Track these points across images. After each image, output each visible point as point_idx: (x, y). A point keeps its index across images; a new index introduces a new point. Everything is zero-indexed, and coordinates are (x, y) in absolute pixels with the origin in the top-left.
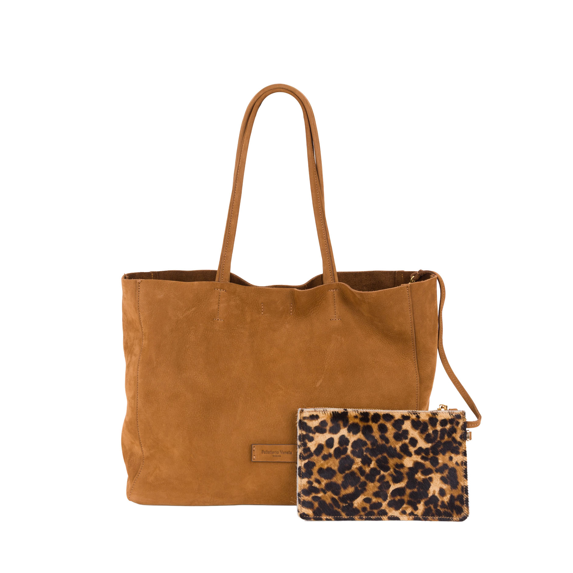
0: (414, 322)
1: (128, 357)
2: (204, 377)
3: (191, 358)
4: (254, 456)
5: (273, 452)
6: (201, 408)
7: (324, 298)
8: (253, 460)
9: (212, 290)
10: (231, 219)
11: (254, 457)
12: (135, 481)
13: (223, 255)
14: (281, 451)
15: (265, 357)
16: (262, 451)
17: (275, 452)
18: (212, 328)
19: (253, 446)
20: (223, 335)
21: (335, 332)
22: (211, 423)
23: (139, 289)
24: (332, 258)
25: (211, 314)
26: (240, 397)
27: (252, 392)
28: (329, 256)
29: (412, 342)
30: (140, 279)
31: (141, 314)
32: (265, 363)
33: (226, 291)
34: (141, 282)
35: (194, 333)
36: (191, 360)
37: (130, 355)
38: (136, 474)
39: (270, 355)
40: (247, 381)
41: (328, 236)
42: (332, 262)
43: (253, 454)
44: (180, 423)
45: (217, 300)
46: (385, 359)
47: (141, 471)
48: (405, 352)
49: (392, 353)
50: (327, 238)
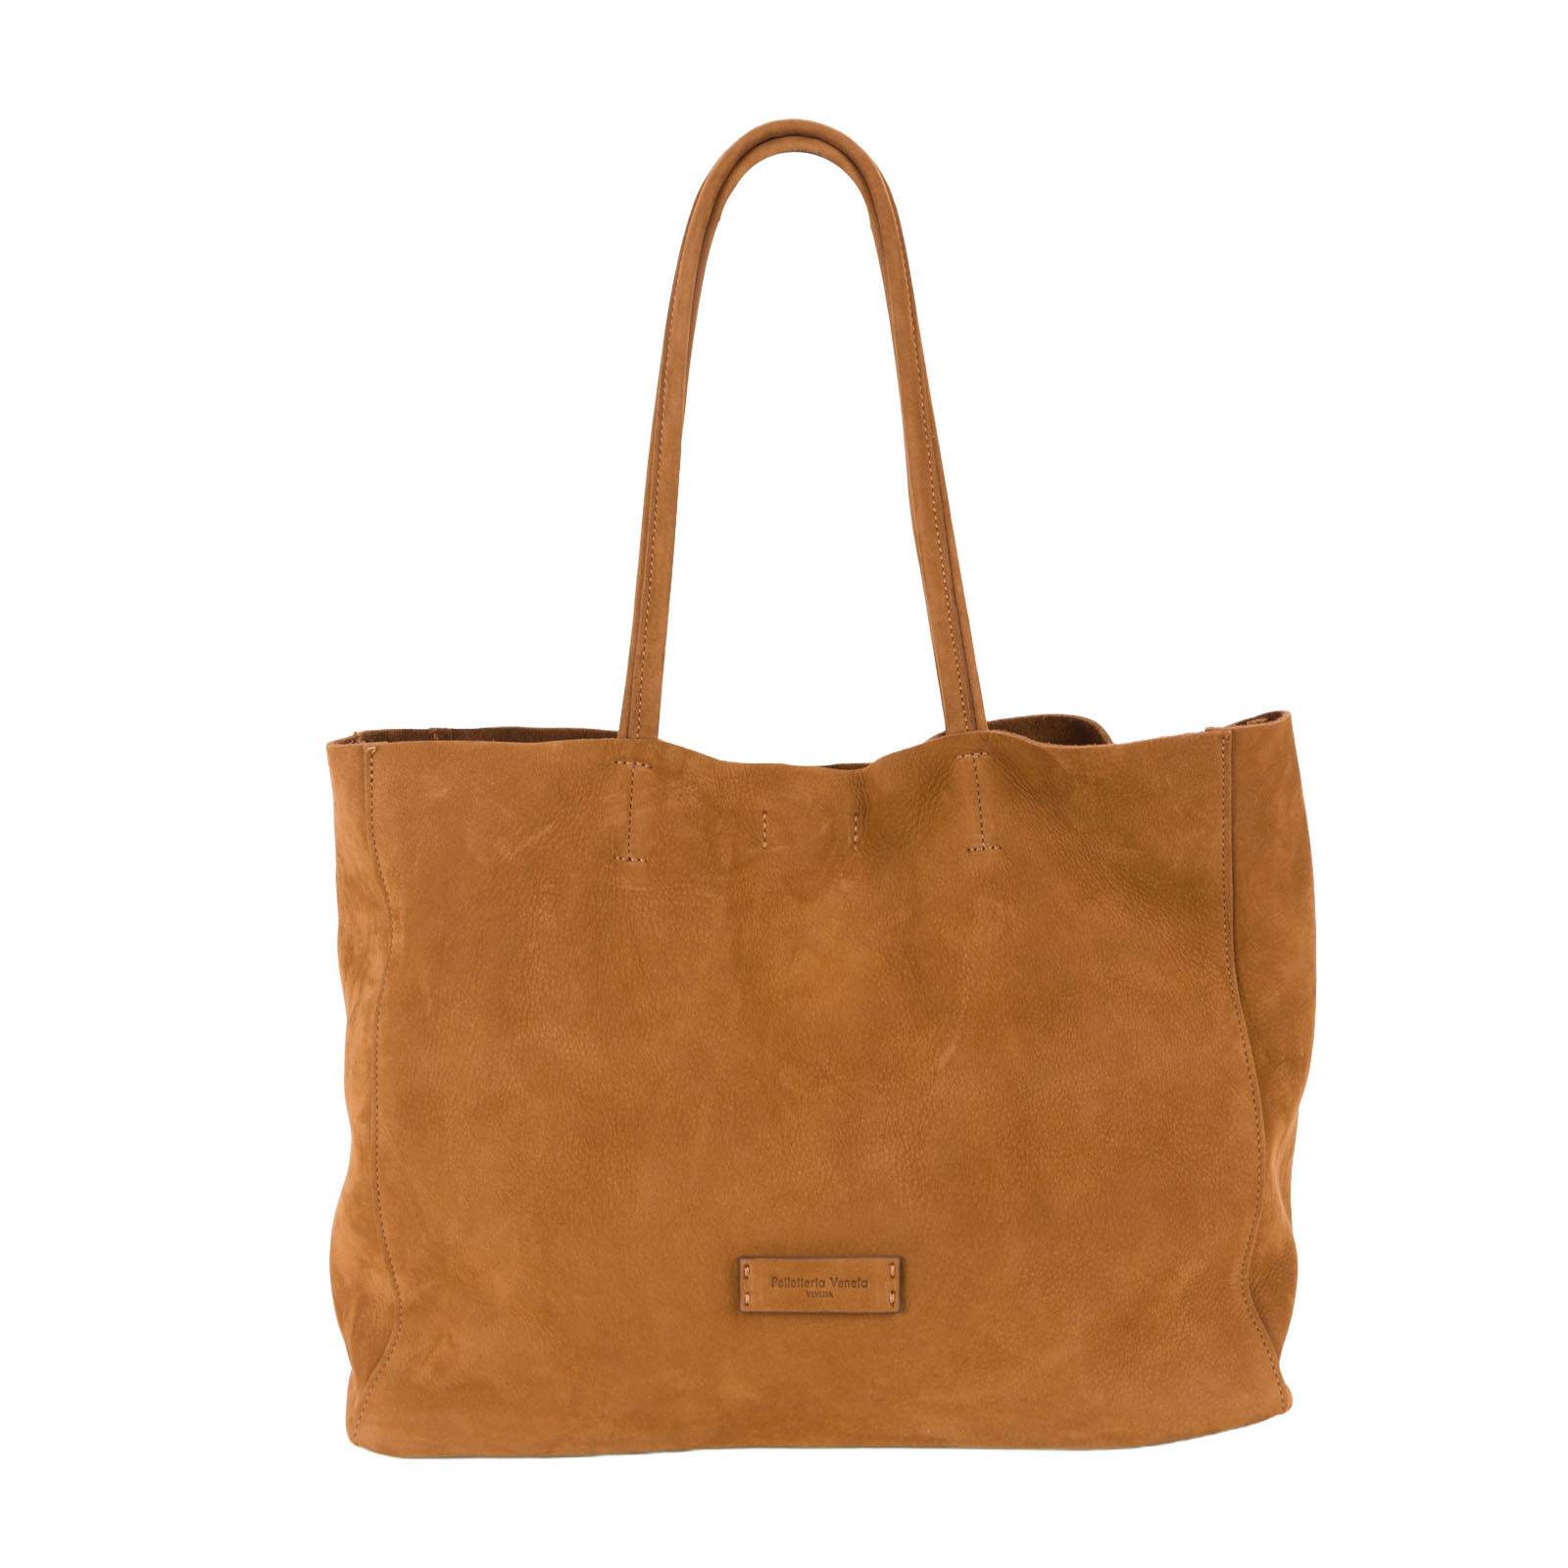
0: (1233, 845)
1: (352, 989)
2: (584, 1045)
3: (544, 984)
4: (748, 1293)
5: (808, 1281)
6: (576, 1142)
7: (945, 783)
8: (743, 1308)
9: (608, 766)
10: (653, 535)
11: (747, 1298)
12: (372, 1382)
13: (638, 653)
14: (834, 1280)
15: (777, 980)
16: (774, 1278)
17: (812, 1281)
18: (612, 886)
19: (743, 1262)
20: (646, 909)
21: (985, 889)
22: (610, 1188)
23: (372, 772)
24: (967, 652)
25: (607, 843)
26: (702, 1106)
27: (740, 1089)
28: (958, 645)
29: (1224, 911)
30: (373, 743)
31: (380, 852)
32: (777, 998)
33: (651, 767)
34: (377, 749)
35: (550, 904)
36: (543, 989)
37: (357, 984)
38: (378, 1360)
39: (790, 975)
40: (724, 1054)
41: (956, 581)
42: (967, 665)
43: (744, 1288)
44: (511, 1191)
45: (625, 796)
46: (1144, 969)
47: (392, 1352)
48: (1200, 944)
49: (1161, 946)
50: (954, 590)
